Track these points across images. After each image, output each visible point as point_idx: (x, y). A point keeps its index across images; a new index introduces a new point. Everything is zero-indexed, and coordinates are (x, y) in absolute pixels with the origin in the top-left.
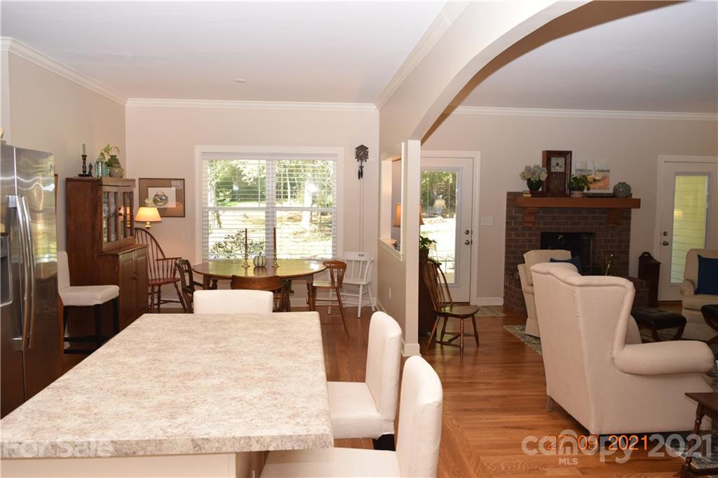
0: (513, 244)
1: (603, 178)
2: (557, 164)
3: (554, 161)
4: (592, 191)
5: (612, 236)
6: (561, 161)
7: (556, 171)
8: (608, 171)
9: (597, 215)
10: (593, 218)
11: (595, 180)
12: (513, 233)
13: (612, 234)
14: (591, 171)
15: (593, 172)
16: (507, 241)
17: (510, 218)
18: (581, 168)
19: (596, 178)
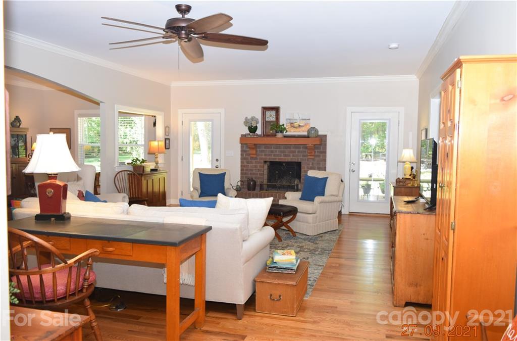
0: (245, 168)
1: (305, 124)
2: (271, 115)
3: (268, 113)
4: (288, 133)
5: (312, 165)
6: (273, 113)
7: (270, 120)
8: (309, 119)
9: (301, 150)
10: (299, 152)
11: (299, 126)
12: (245, 161)
13: (312, 163)
14: (296, 120)
15: (299, 121)
16: (241, 166)
17: (242, 151)
18: (289, 118)
19: (300, 124)
